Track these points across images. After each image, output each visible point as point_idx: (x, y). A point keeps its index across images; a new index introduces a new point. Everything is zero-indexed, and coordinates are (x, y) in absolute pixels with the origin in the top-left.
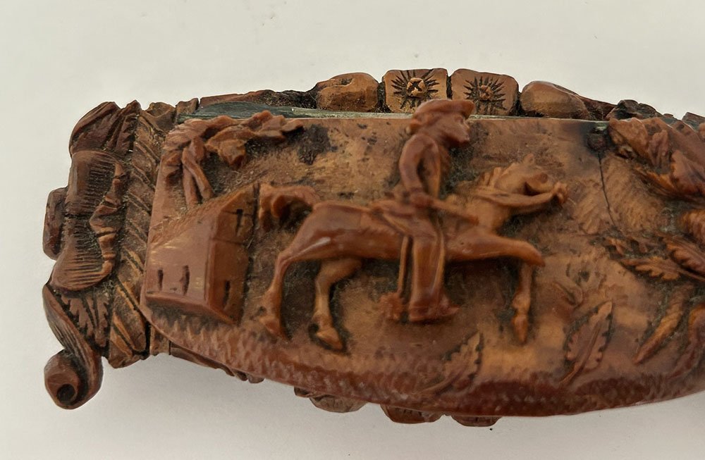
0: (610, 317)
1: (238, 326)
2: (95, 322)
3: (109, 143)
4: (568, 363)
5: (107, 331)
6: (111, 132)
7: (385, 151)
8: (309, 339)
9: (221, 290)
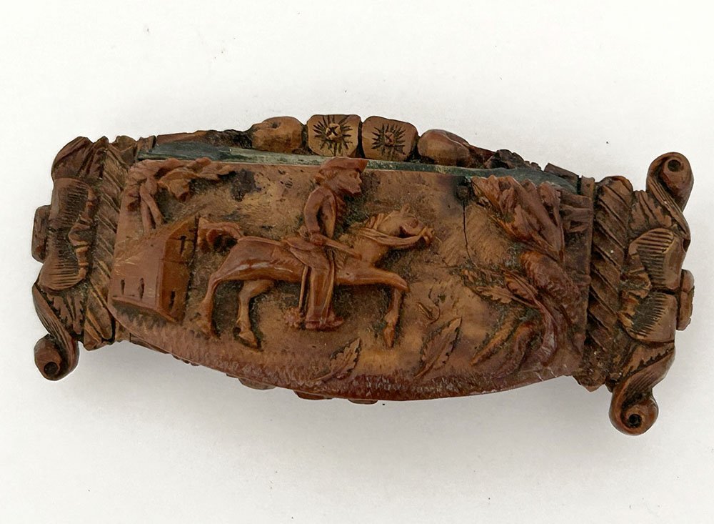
0: (457, 330)
1: (181, 325)
2: (73, 315)
3: (83, 172)
4: (423, 363)
5: (82, 322)
6: (85, 163)
7: (298, 194)
8: (233, 338)
9: (168, 298)
